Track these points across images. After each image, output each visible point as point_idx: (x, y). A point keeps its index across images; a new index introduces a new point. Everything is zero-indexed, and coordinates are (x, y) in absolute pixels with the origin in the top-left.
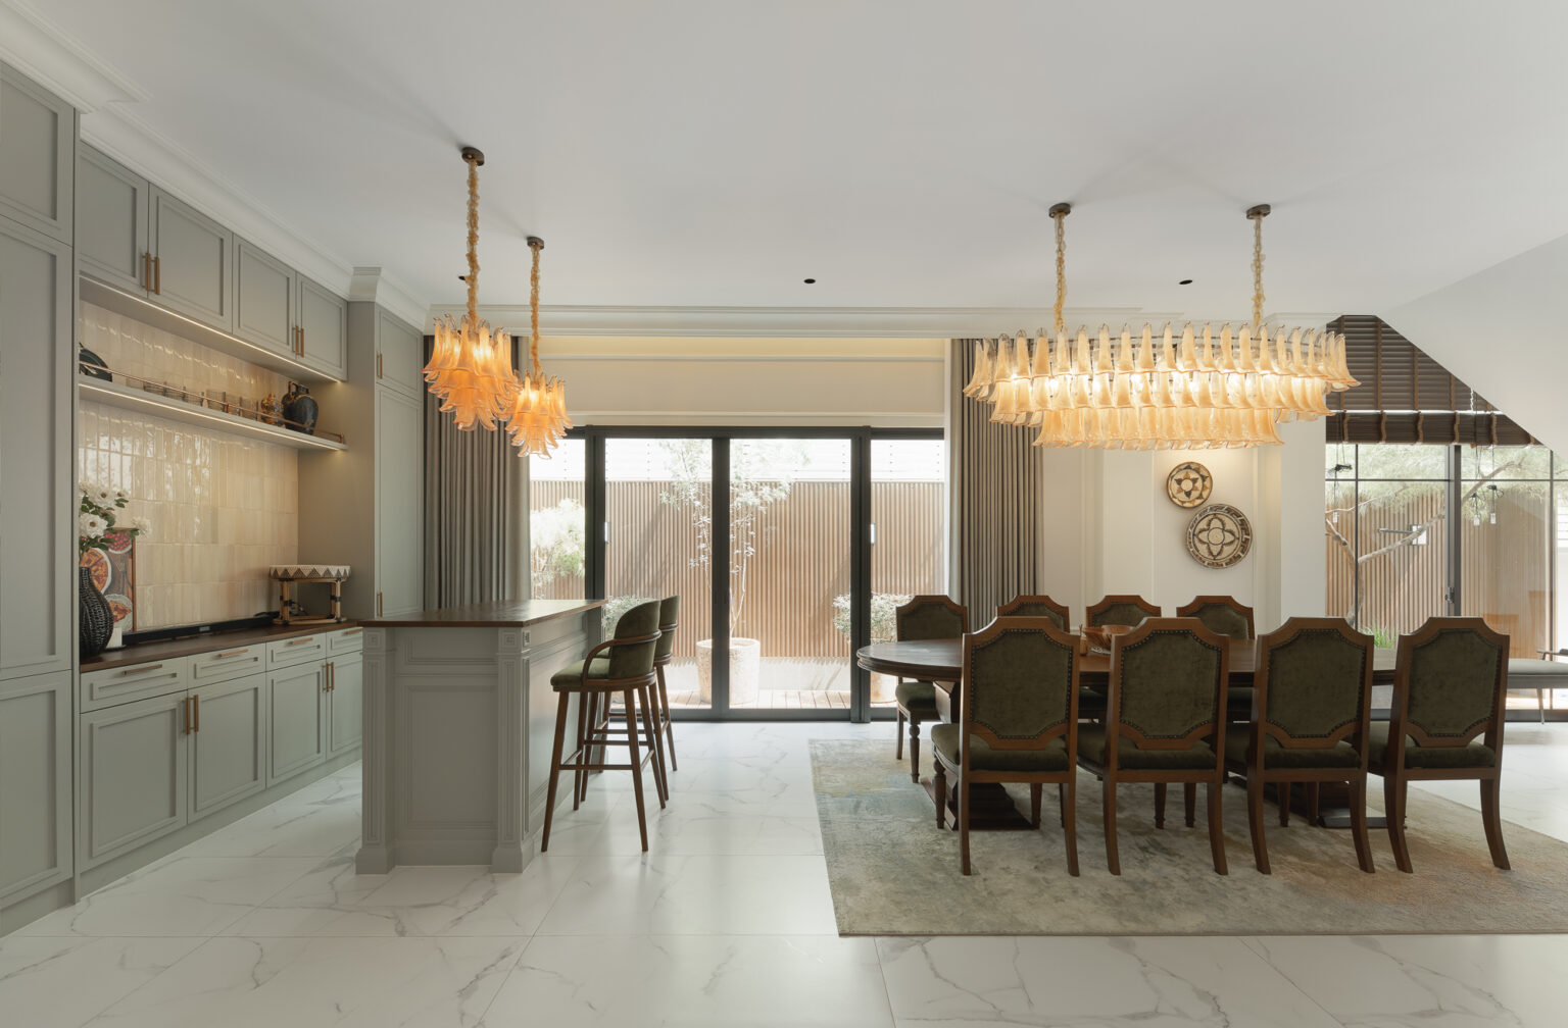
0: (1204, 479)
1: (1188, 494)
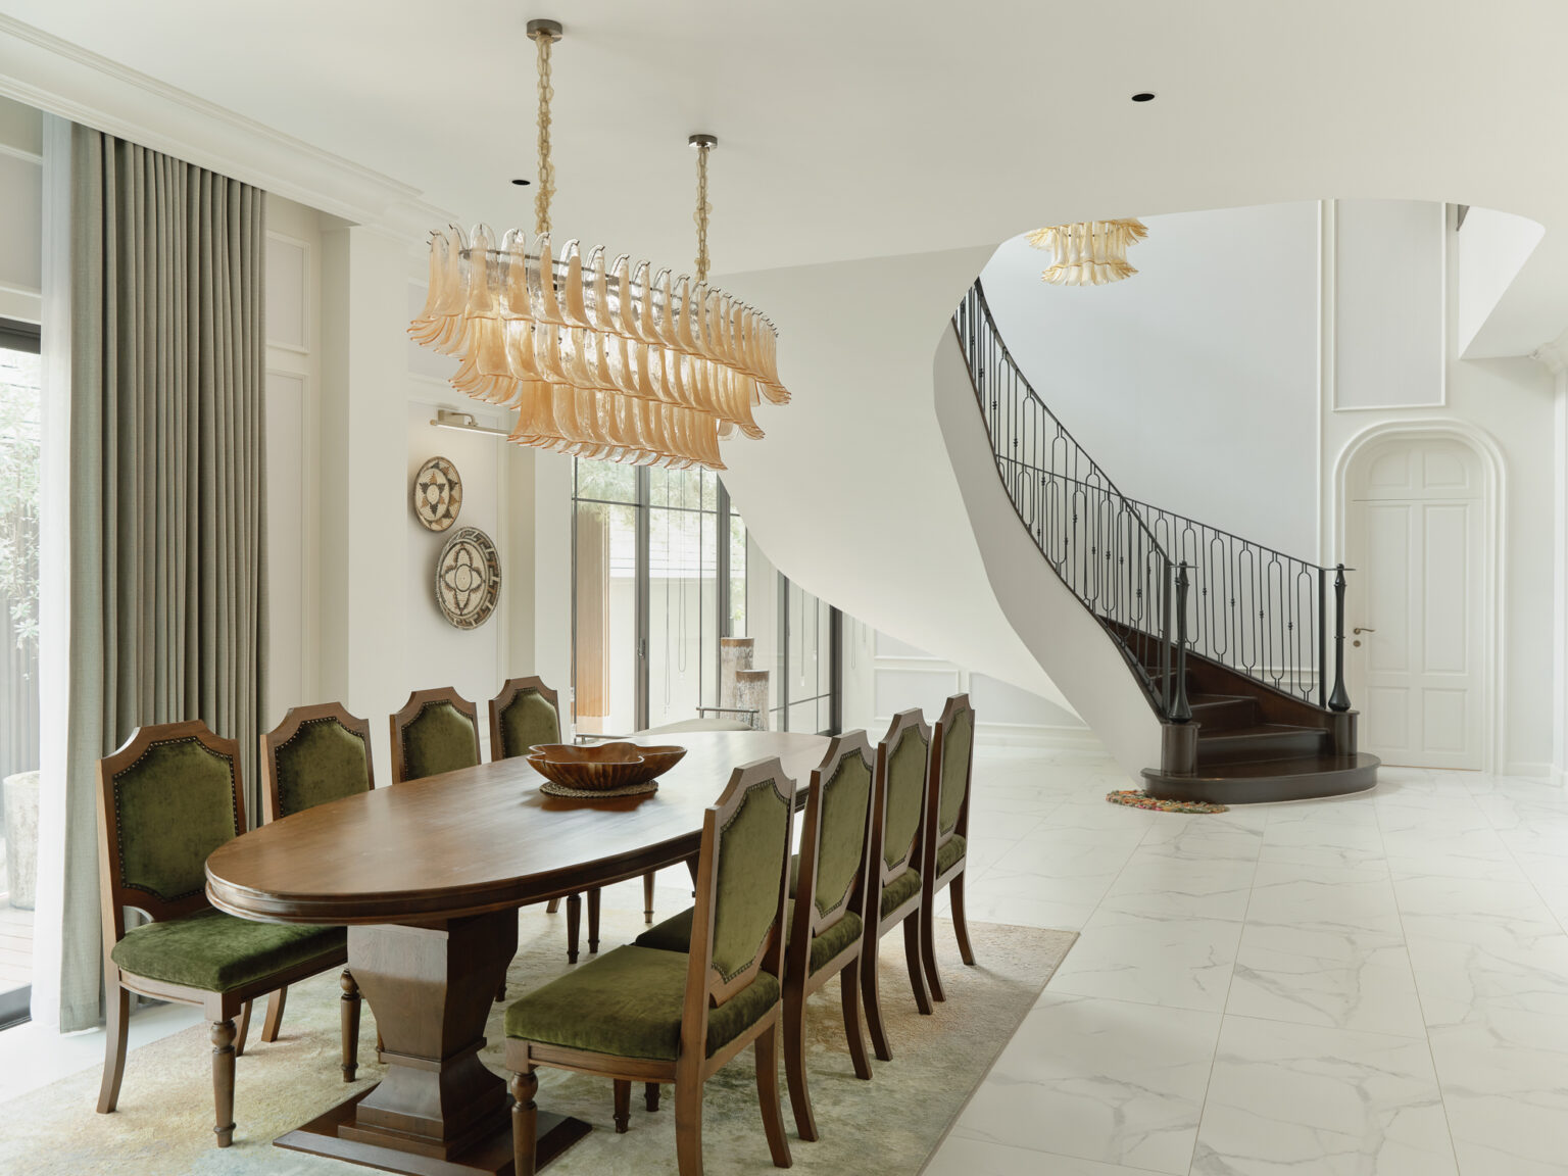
0: (452, 485)
1: (434, 509)
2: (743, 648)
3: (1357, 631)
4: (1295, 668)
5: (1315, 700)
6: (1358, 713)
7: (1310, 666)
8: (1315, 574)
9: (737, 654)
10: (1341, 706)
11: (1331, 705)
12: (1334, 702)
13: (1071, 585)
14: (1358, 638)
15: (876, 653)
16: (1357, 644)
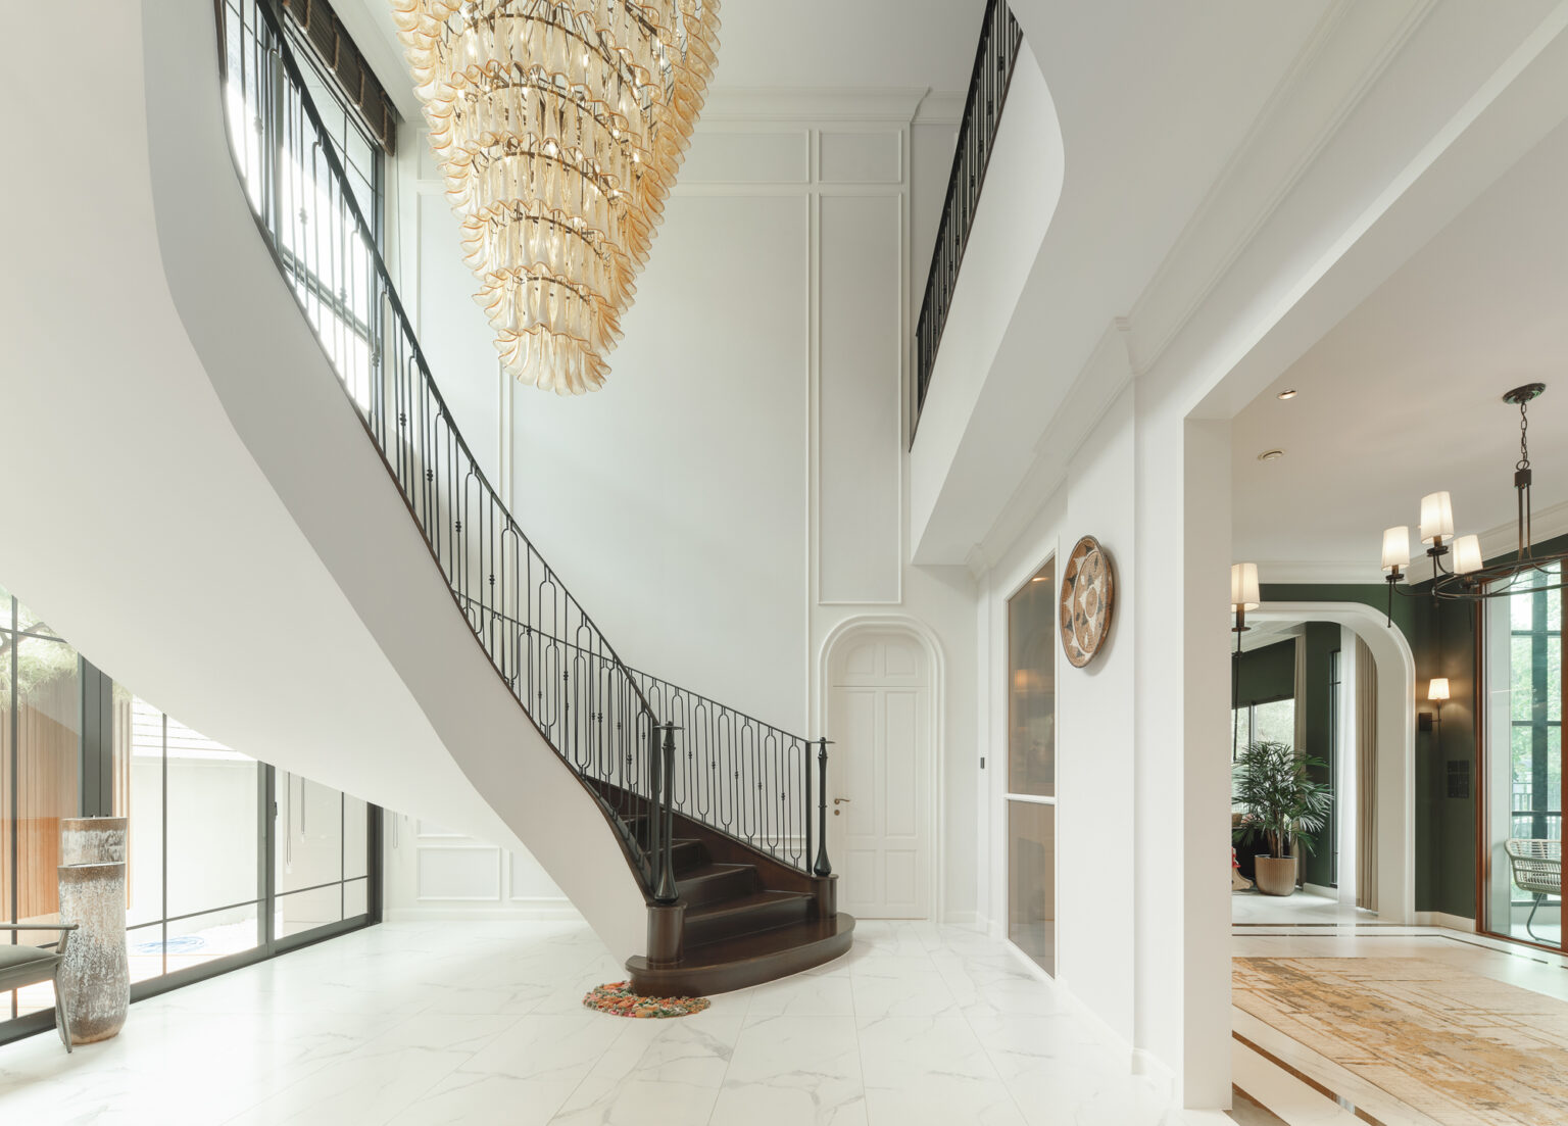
2: (93, 833)
3: (837, 802)
4: (788, 836)
5: (802, 865)
6: (837, 877)
7: (798, 834)
8: (802, 746)
9: (82, 841)
10: (824, 871)
11: (816, 871)
12: (819, 867)
13: (563, 753)
14: (838, 807)
15: (419, 832)
16: (837, 812)
